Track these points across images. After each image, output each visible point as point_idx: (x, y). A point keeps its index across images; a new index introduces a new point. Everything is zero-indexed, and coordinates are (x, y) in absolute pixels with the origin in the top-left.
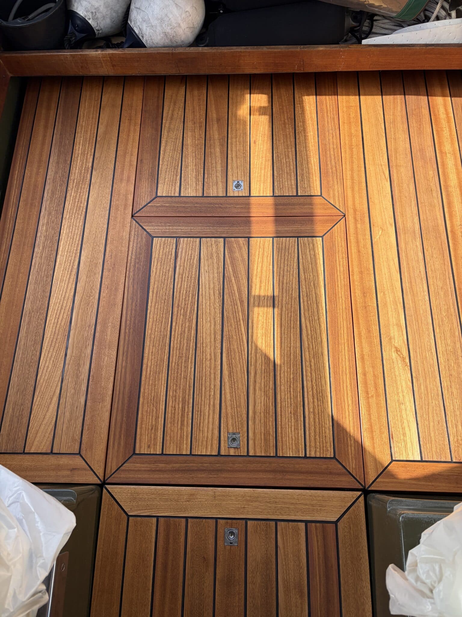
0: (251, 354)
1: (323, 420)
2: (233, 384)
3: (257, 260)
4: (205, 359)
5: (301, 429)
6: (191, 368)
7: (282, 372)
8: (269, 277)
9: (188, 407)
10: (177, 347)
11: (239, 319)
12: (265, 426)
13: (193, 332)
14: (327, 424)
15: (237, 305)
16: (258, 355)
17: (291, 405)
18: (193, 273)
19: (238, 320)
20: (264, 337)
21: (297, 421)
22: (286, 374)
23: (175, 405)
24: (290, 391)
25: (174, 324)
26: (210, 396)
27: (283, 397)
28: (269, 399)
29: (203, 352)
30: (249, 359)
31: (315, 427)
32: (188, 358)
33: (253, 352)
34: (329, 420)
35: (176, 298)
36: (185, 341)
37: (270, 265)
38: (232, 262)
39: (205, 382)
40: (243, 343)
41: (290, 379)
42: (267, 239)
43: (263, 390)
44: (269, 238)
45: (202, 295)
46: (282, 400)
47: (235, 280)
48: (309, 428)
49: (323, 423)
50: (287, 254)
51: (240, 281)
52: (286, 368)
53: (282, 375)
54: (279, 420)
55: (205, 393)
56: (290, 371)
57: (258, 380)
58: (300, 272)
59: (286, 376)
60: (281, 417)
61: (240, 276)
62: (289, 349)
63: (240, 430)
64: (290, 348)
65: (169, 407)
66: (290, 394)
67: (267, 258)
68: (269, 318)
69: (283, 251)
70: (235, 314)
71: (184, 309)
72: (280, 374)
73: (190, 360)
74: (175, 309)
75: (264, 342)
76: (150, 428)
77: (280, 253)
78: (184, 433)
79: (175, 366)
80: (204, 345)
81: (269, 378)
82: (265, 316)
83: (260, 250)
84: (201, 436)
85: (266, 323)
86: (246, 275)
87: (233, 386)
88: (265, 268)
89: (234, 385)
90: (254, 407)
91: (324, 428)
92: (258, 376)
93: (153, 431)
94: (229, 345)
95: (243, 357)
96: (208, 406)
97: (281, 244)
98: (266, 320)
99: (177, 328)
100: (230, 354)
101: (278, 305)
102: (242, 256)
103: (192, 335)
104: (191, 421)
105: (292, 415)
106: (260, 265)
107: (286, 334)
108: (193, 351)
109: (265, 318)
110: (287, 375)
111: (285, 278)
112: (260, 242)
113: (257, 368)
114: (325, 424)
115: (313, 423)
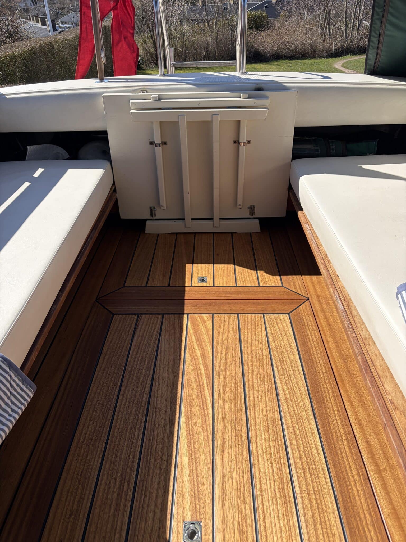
0: (217, 419)
1: (323, 502)
2: (193, 454)
3: (222, 331)
4: (157, 425)
5: (292, 515)
6: (138, 435)
7: (258, 439)
8: (236, 345)
9: (128, 485)
10: (124, 412)
11: (203, 383)
12: (240, 511)
13: (146, 396)
14: (329, 507)
15: (200, 369)
16: (226, 421)
17: (274, 481)
18: (152, 342)
19: (201, 383)
20: (233, 402)
21: (286, 503)
22: (264, 442)
23: (110, 483)
24: (271, 463)
25: (123, 388)
26: (160, 470)
27: (262, 470)
28: (243, 473)
29: (156, 417)
30: (215, 424)
31: (312, 512)
32: (136, 424)
33: (220, 417)
34: (331, 501)
35: (130, 363)
36: (134, 405)
37: (236, 335)
38: (196, 332)
39: (156, 451)
40: (207, 407)
41: (270, 448)
42: (232, 315)
43: (234, 462)
44: (234, 315)
45: (160, 360)
46: (261, 475)
47: (198, 347)
48: (305, 513)
49: (324, 506)
50: (253, 326)
51: (203, 348)
52: (263, 435)
53: (259, 443)
54: (259, 502)
55: (154, 465)
56: (269, 438)
57: (227, 449)
58: (270, 341)
59: (264, 444)
60: (262, 498)
61: (203, 344)
62: (264, 413)
63: (202, 516)
64: (267, 412)
65: (101, 485)
66: (272, 467)
67: (233, 330)
68: (238, 382)
69: (250, 324)
70: (197, 378)
71: (137, 374)
72: (256, 442)
73: (138, 426)
74: (127, 374)
75: (233, 406)
76: (68, 514)
77: (246, 325)
78: (117, 521)
79: (117, 433)
80: (158, 410)
81: (242, 447)
82: (233, 380)
83: (225, 323)
84: (143, 525)
85: (235, 387)
86: (210, 342)
87: (193, 457)
88: (230, 338)
89: (195, 455)
90: (223, 484)
91: (325, 514)
92: (227, 444)
93: (72, 518)
94: (189, 410)
95: (208, 422)
96: (156, 483)
97: (246, 319)
98: (235, 383)
99: (126, 392)
100: (190, 419)
101: (248, 369)
102: (206, 327)
103: (144, 399)
104: (130, 504)
105: (277, 495)
106: (226, 335)
107: (260, 397)
108: (142, 416)
109: (233, 382)
110: (266, 443)
111: (254, 346)
112: (225, 317)
113: (226, 434)
114: (326, 507)
115: (309, 507)
